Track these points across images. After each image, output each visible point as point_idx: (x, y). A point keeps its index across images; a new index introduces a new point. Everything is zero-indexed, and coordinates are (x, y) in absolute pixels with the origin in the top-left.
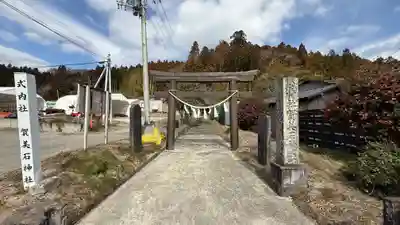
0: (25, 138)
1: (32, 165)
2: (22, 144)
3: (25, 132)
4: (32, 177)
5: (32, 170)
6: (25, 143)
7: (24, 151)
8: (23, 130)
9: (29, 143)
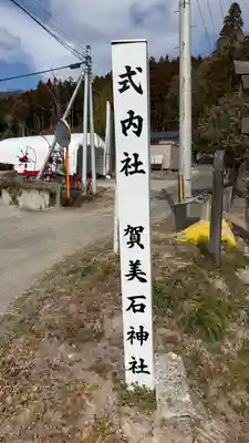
0: (135, 254)
1: (148, 329)
2: (125, 269)
3: (134, 234)
4: (149, 362)
5: (149, 343)
6: (135, 265)
7: (130, 288)
8: (130, 230)
9: (146, 267)
